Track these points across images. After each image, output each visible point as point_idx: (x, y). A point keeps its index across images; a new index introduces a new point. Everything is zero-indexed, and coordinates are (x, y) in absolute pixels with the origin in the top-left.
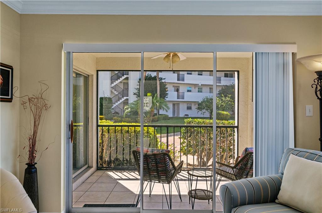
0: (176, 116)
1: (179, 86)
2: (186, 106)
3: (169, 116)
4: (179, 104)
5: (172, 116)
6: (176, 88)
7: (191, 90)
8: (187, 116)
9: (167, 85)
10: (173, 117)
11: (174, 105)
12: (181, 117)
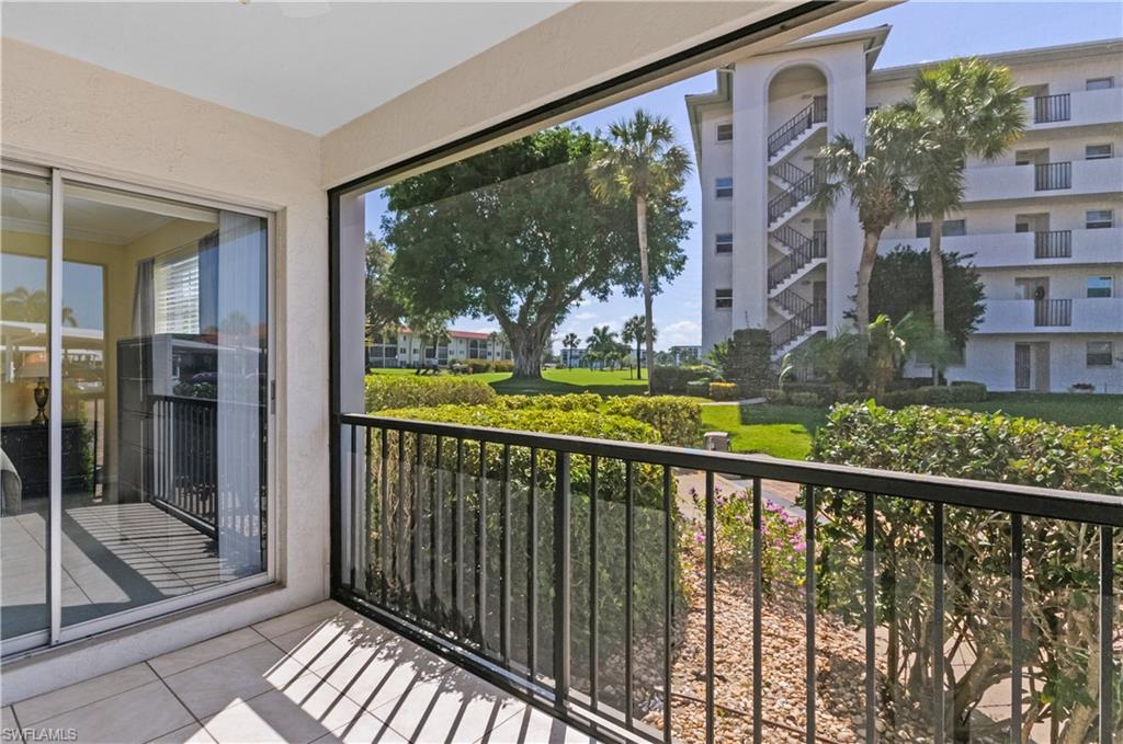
0: (1033, 387)
1: (1047, 279)
2: (1085, 353)
3: (989, 389)
4: (1048, 343)
5: (1013, 389)
6: (1033, 287)
7: (1109, 290)
8: (1088, 391)
9: (978, 276)
10: (1016, 393)
11: (1022, 349)
12: (1056, 395)
